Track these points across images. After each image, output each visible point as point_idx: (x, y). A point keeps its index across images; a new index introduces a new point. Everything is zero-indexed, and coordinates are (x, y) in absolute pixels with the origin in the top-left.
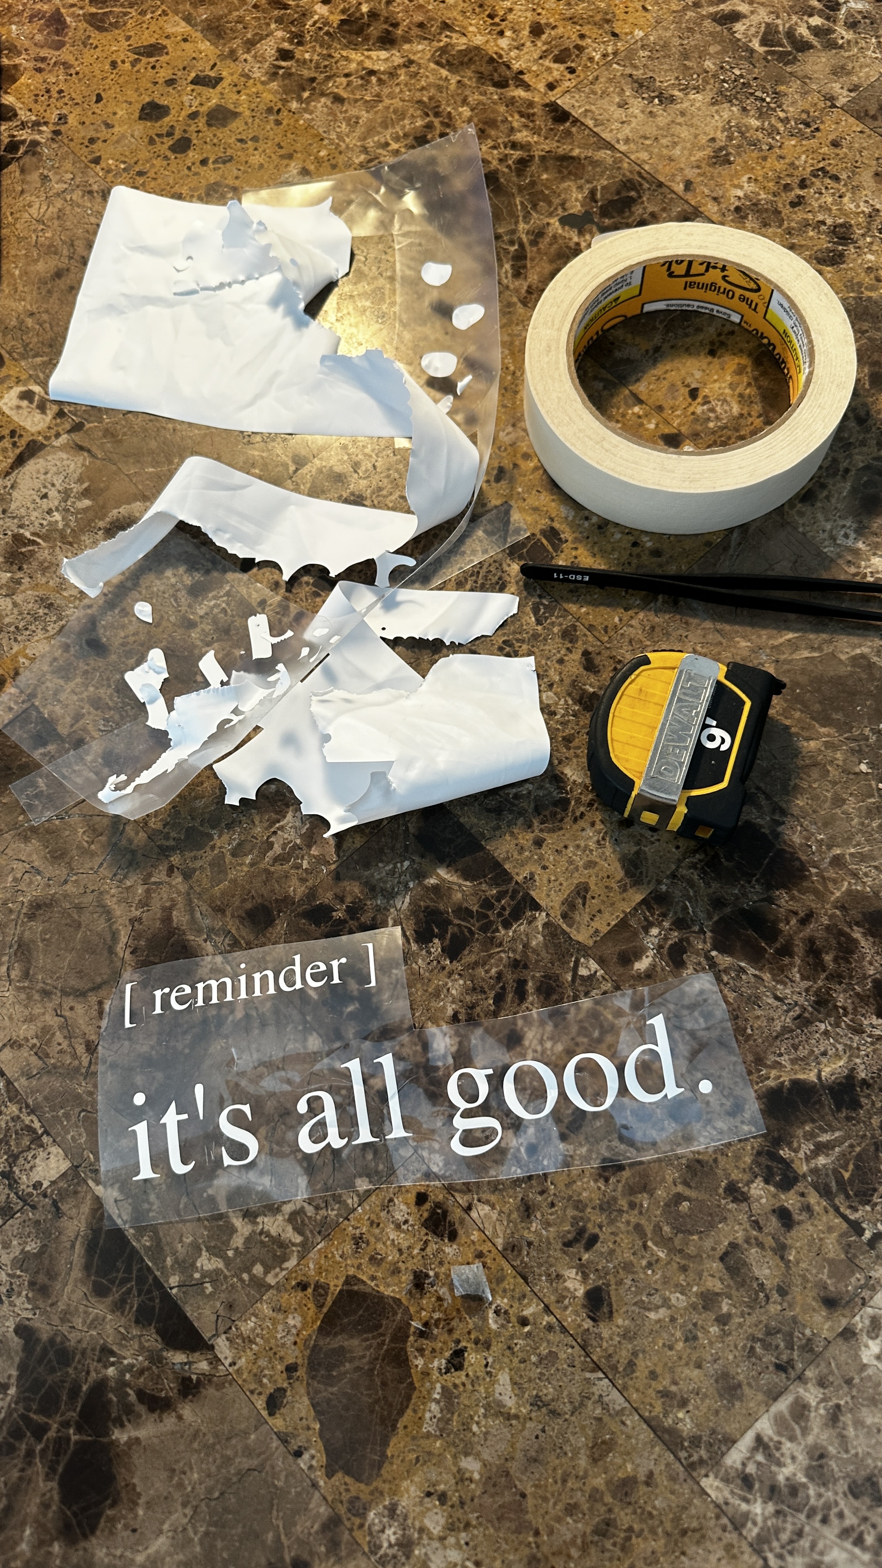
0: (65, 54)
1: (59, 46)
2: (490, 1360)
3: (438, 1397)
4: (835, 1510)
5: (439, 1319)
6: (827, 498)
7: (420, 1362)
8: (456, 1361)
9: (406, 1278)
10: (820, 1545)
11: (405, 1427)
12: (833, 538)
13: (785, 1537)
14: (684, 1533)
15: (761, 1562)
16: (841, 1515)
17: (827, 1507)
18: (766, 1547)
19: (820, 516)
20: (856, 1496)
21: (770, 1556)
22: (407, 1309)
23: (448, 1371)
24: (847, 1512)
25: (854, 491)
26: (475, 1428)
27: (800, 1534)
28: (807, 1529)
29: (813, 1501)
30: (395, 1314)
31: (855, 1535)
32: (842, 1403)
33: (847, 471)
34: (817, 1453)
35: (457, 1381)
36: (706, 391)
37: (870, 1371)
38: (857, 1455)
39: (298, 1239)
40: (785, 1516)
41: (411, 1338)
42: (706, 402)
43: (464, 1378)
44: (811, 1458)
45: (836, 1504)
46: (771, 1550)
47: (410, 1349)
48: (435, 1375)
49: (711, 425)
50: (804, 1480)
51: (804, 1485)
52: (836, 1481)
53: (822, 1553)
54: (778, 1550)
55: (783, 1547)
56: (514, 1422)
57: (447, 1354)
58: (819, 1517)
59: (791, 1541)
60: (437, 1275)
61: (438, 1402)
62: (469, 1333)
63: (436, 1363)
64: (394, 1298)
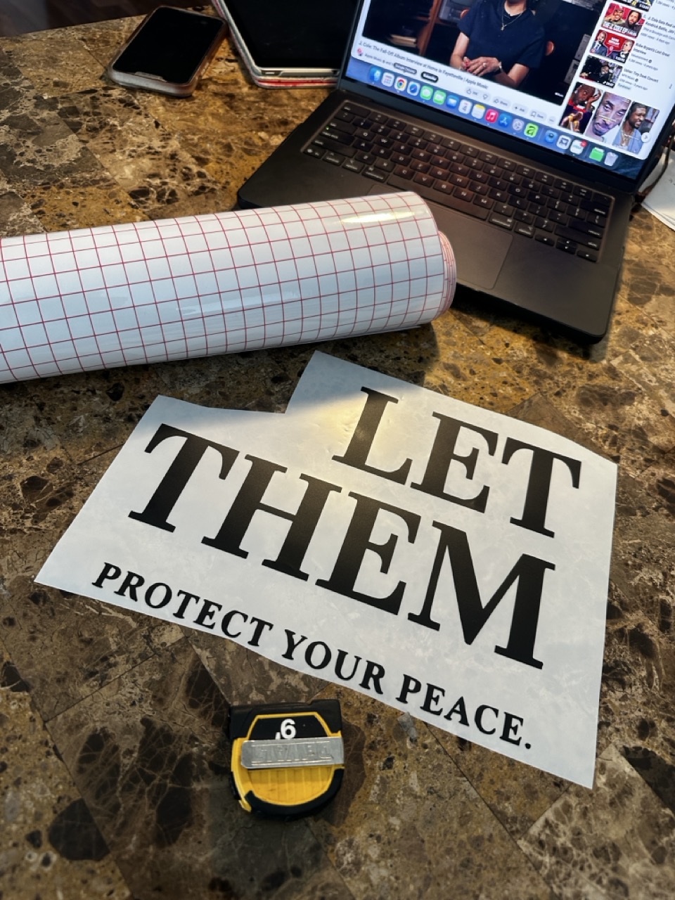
0: (231, 160)
1: (229, 156)
2: (407, 765)
3: (377, 782)
4: (586, 864)
5: (380, 741)
6: (566, 396)
7: (369, 762)
8: (388, 764)
9: (364, 716)
10: (580, 882)
11: (360, 797)
12: (569, 412)
13: (562, 876)
14: (509, 869)
15: (549, 890)
16: (590, 867)
17: (583, 861)
18: (552, 881)
19: (563, 402)
20: (597, 857)
21: (554, 886)
22: (363, 733)
23: (384, 769)
24: (593, 865)
25: (578, 395)
26: (397, 801)
27: (569, 875)
28: (573, 873)
29: (575, 858)
30: (357, 735)
31: (597, 878)
32: (588, 806)
33: (574, 387)
34: (576, 832)
35: (389, 775)
36: (512, 345)
37: (601, 791)
38: (596, 834)
39: (306, 689)
40: (561, 864)
41: (365, 749)
42: (512, 349)
43: (392, 773)
44: (574, 834)
45: (587, 860)
46: (555, 883)
47: (364, 755)
48: (377, 770)
49: (515, 358)
50: (570, 845)
51: (571, 849)
52: (586, 848)
53: (581, 887)
54: (558, 883)
55: (560, 882)
56: (419, 800)
57: (384, 759)
58: (578, 867)
59: (565, 879)
60: (380, 717)
61: (378, 785)
62: (396, 749)
63: (378, 764)
64: (356, 727)
